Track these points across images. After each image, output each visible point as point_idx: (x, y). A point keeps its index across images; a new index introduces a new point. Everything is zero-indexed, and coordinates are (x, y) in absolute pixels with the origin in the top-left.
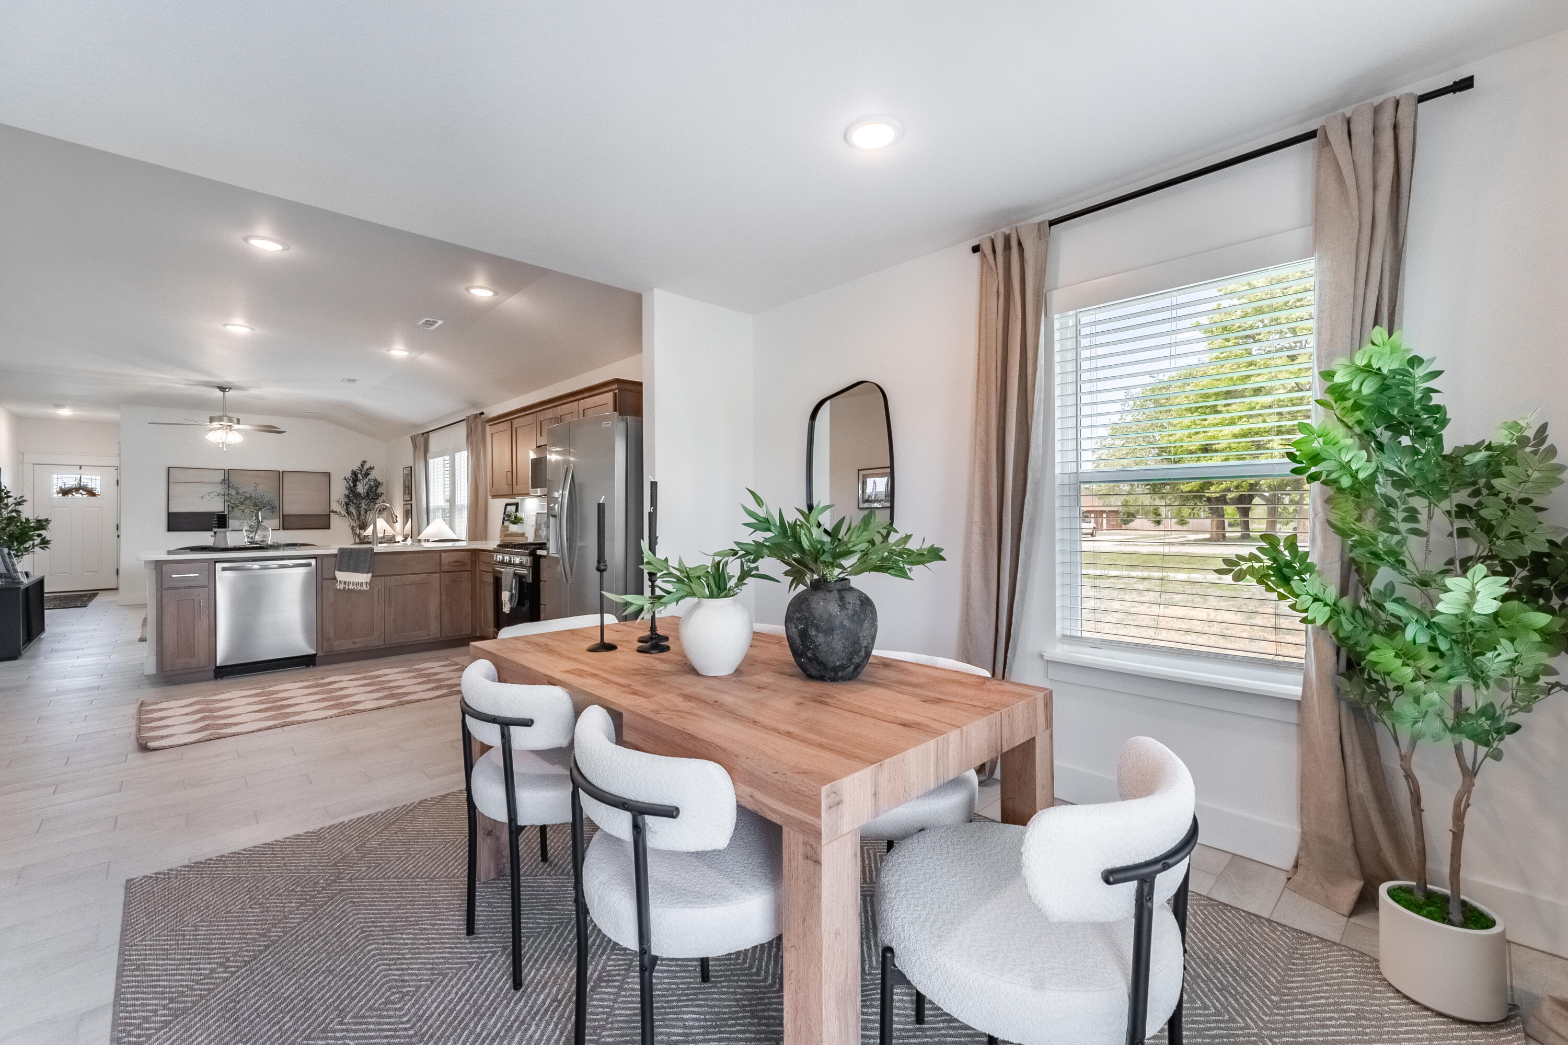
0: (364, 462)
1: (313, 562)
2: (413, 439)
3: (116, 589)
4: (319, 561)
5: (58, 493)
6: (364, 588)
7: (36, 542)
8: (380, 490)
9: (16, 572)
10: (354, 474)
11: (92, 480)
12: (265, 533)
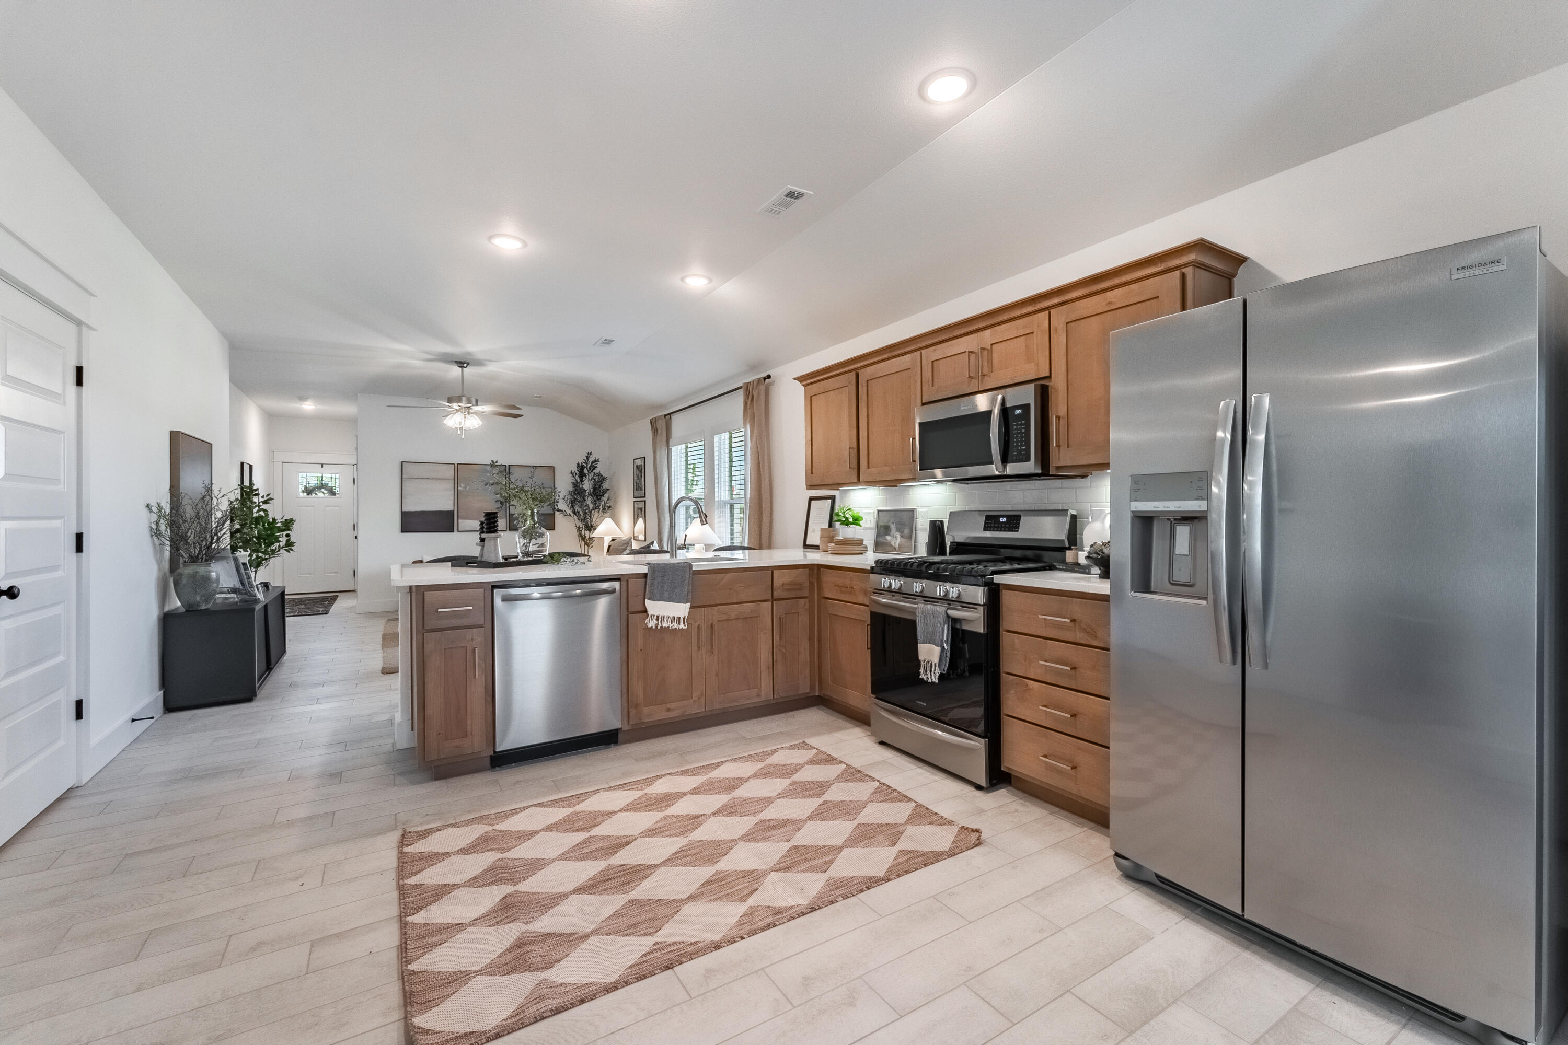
0: (590, 454)
1: (616, 585)
2: (653, 423)
3: (353, 591)
4: (624, 583)
5: (303, 492)
6: (682, 626)
7: (282, 544)
8: (605, 485)
9: (252, 586)
10: (581, 468)
11: (332, 478)
12: (540, 541)
